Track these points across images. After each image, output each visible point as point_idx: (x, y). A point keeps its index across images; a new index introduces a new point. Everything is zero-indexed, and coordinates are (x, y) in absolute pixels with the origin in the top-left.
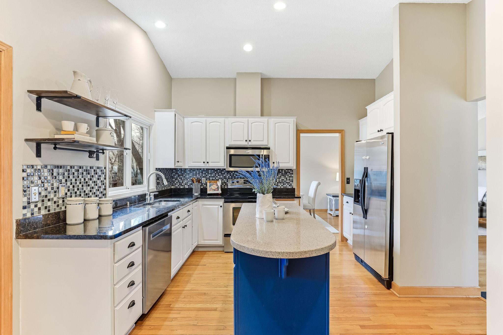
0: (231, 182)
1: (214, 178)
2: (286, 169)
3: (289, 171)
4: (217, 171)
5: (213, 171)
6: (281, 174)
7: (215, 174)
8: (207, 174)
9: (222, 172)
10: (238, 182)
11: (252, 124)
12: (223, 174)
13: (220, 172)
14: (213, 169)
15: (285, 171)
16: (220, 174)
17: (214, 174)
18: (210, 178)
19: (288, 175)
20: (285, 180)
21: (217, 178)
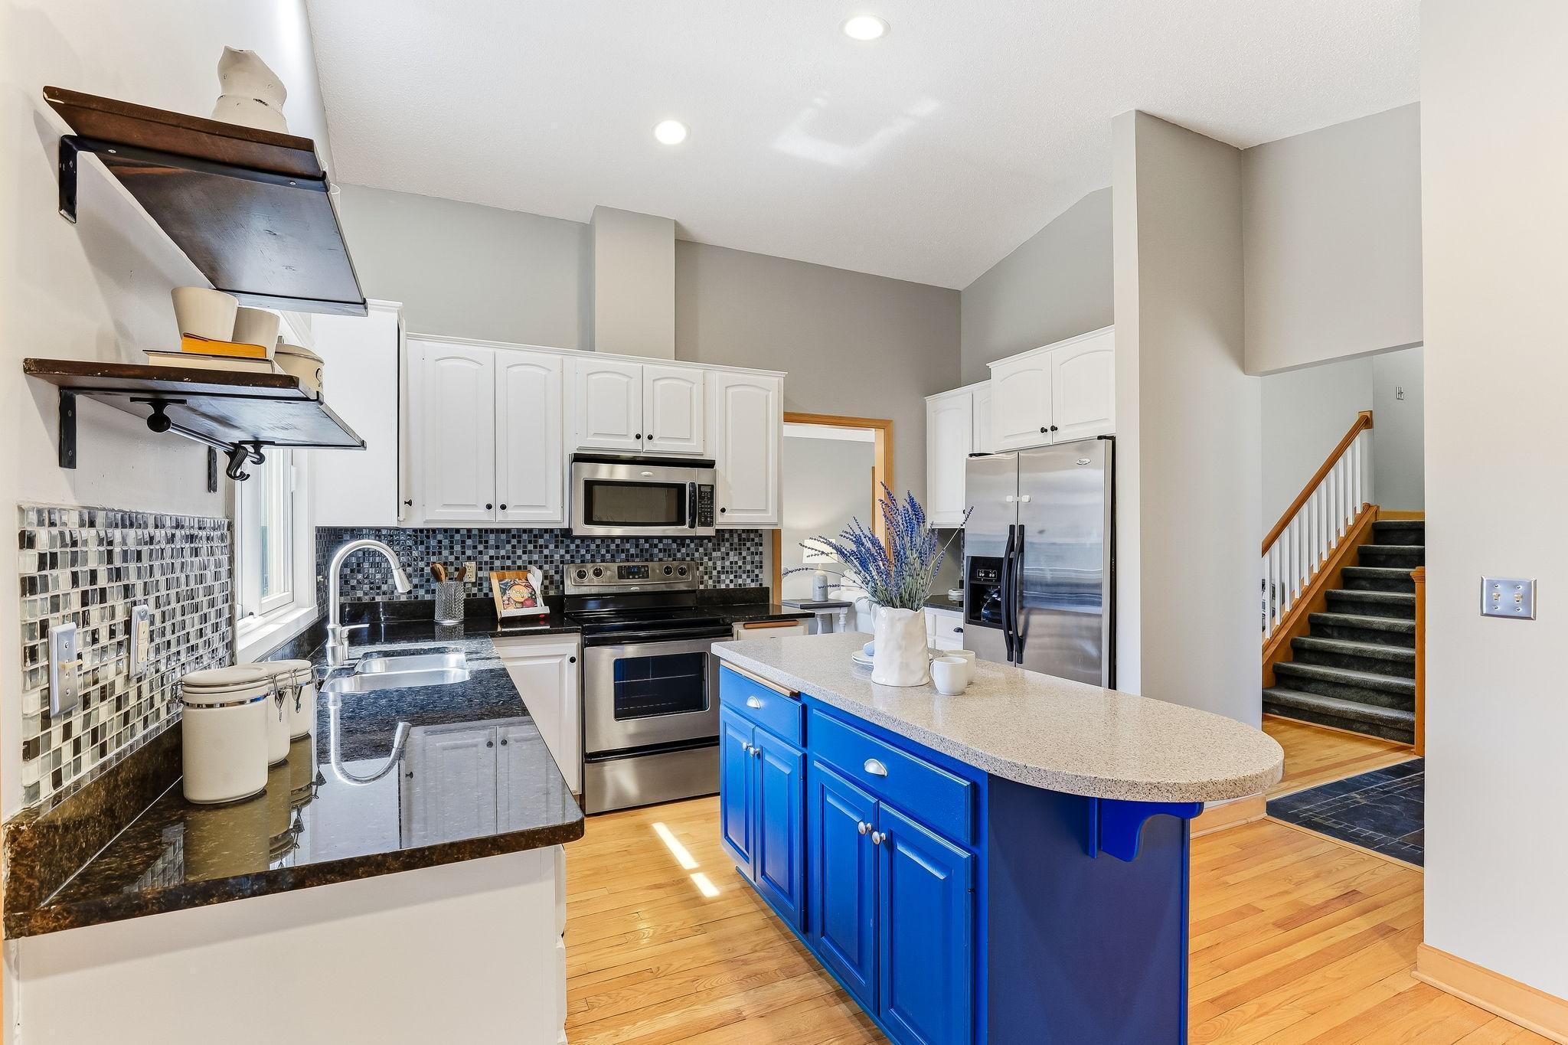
0: (574, 574)
1: (509, 563)
2: (743, 531)
3: (752, 536)
4: (520, 536)
5: (503, 536)
6: (727, 544)
7: (514, 547)
8: (481, 547)
9: (536, 542)
10: (598, 573)
11: (656, 383)
12: (541, 546)
13: (530, 542)
14: (503, 531)
15: (740, 535)
16: (530, 547)
17: (509, 547)
18: (492, 563)
19: (749, 549)
20: (740, 563)
21: (519, 563)
